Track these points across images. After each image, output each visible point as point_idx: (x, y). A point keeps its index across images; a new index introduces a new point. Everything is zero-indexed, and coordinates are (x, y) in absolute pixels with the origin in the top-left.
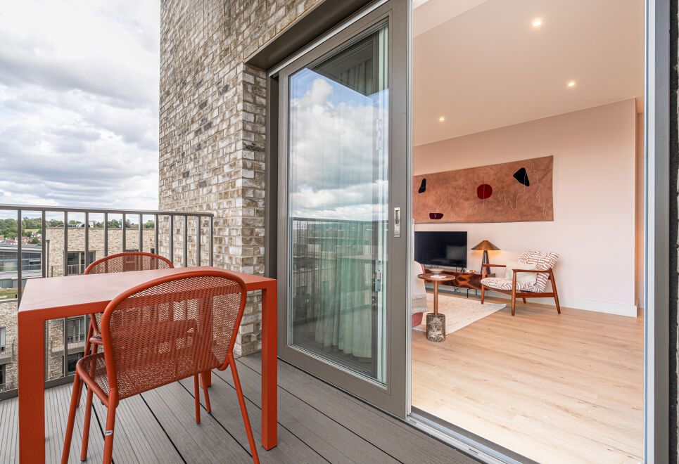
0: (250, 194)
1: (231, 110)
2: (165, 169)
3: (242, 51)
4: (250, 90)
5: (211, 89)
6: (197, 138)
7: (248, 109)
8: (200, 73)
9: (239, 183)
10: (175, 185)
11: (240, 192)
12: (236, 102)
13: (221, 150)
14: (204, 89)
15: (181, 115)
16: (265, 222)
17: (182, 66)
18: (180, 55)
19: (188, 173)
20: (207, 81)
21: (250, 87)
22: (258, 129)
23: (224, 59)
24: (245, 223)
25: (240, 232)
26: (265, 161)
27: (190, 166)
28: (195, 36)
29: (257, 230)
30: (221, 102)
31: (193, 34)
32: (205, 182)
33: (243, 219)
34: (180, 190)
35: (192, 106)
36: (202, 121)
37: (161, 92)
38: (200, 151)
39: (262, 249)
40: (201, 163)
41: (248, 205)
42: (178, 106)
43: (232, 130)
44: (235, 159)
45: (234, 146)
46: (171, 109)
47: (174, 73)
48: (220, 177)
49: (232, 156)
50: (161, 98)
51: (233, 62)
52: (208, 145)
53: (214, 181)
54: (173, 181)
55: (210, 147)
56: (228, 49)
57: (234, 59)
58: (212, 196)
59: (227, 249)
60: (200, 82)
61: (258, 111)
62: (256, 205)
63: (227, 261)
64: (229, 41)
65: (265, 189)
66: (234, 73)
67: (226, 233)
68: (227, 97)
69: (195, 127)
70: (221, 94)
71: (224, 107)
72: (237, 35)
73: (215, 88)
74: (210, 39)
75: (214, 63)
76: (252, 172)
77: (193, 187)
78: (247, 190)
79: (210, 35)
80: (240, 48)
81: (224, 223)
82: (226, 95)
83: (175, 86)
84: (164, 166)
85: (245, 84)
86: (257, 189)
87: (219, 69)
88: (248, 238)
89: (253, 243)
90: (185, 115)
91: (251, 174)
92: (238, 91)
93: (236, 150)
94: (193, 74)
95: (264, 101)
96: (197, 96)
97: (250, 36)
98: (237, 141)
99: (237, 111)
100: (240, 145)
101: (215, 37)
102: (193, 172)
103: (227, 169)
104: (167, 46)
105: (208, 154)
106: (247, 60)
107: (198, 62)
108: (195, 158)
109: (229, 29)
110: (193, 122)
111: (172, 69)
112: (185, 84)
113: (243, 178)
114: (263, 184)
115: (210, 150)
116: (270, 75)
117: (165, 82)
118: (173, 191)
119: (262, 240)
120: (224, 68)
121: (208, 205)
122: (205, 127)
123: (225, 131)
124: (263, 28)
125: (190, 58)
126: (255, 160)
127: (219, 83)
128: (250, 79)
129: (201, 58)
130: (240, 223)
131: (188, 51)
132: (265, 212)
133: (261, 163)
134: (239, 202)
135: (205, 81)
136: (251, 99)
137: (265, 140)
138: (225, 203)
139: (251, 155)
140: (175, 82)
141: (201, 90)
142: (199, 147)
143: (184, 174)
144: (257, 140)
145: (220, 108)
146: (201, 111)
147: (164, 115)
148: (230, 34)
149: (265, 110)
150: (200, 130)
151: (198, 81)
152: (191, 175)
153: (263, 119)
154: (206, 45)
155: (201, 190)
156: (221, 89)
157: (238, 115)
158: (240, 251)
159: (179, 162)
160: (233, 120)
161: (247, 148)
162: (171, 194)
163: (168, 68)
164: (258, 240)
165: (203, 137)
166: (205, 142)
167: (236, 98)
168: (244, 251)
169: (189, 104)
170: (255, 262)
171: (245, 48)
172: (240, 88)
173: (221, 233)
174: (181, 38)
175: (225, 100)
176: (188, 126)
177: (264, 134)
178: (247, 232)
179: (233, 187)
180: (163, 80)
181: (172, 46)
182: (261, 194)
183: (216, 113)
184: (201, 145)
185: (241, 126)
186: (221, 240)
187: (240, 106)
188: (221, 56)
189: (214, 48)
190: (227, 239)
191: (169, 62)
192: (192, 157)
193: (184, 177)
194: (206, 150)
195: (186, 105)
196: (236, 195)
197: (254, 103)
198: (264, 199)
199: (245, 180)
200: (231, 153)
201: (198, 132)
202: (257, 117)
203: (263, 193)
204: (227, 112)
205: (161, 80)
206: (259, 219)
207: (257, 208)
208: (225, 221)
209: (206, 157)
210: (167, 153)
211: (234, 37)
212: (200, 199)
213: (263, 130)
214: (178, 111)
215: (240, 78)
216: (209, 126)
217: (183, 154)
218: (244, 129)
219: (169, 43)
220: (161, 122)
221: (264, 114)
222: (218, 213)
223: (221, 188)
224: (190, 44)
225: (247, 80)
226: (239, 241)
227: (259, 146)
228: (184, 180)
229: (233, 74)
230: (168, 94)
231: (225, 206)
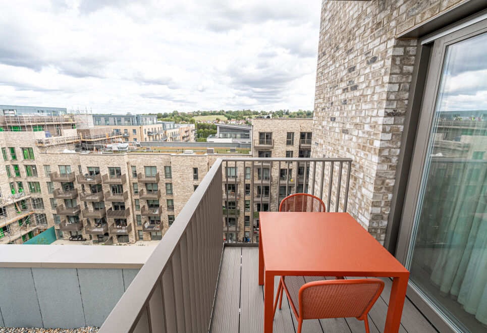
0: (386, 153)
1: (377, 80)
2: (318, 109)
3: (396, 27)
4: (398, 62)
5: (360, 57)
6: (344, 94)
7: (394, 80)
8: (352, 42)
9: (377, 144)
10: (324, 123)
11: (377, 151)
12: (383, 74)
13: (364, 111)
14: (354, 56)
15: (333, 73)
16: (395, 175)
17: (337, 34)
18: (336, 24)
19: (335, 119)
20: (357, 50)
21: (398, 59)
22: (402, 96)
23: (375, 32)
24: (378, 175)
25: (373, 181)
26: (404, 124)
27: (337, 114)
28: (350, 8)
29: (387, 181)
30: (368, 71)
31: (349, 7)
32: (347, 130)
33: (377, 172)
34: (328, 128)
35: (342, 68)
36: (350, 82)
37: (319, 51)
38: (345, 106)
39: (390, 196)
40: (345, 115)
41: (383, 161)
42: (331, 65)
43: (376, 97)
44: (376, 122)
45: (375, 111)
46: (325, 66)
47: (330, 38)
48: (360, 132)
49: (373, 119)
50: (319, 57)
51: (384, 36)
52: (352, 103)
53: (355, 133)
54: (323, 120)
55: (354, 105)
56: (380, 23)
57: (385, 33)
58: (352, 143)
59: (360, 187)
60: (351, 50)
61: (404, 79)
62: (390, 161)
63: (359, 195)
64: (383, 15)
65: (400, 148)
66: (385, 46)
67: (361, 175)
68: (374, 68)
69: (343, 85)
70: (368, 63)
71: (370, 76)
72: (392, 10)
73: (364, 58)
74: (364, 12)
75: (366, 34)
76: (391, 134)
77: (337, 130)
78: (383, 150)
79: (364, 8)
80: (393, 24)
81: (360, 168)
82: (374, 65)
83: (330, 49)
84: (318, 107)
85: (394, 58)
86: (393, 148)
87: (369, 41)
88: (379, 187)
89: (383, 190)
90: (336, 74)
91: (388, 137)
92: (386, 64)
93: (377, 116)
94: (346, 41)
95: (411, 69)
96: (347, 60)
97: (407, 12)
98: (379, 109)
99: (383, 82)
100: (382, 112)
101: (369, 10)
102: (338, 119)
103: (367, 128)
104: (326, 15)
105: (352, 110)
106: (399, 36)
107: (350, 32)
108: (341, 110)
109: (384, 4)
110: (341, 81)
111: (329, 35)
112: (338, 48)
113: (381, 140)
114: (399, 144)
115: (354, 108)
116: (423, 43)
117: (323, 44)
118: (323, 127)
119: (391, 189)
120: (374, 40)
121: (348, 149)
122: (351, 88)
123: (369, 96)
124: (424, 5)
125: (344, 27)
126: (394, 124)
127: (368, 53)
128: (400, 51)
129: (354, 28)
130: (374, 175)
131: (343, 22)
132: (397, 167)
133: (399, 126)
134: (376, 159)
135: (355, 49)
136: (397, 71)
137: (407, 105)
138: (362, 154)
139: (391, 120)
140: (330, 45)
141: (351, 56)
142: (345, 102)
143: (331, 119)
144: (398, 106)
145: (367, 75)
146: (350, 74)
147: (320, 70)
148: (384, 9)
149: (411, 77)
150: (347, 89)
151: (349, 48)
152: (336, 120)
153: (408, 86)
154: (359, 17)
155: (343, 135)
156: (369, 59)
157: (383, 86)
158: (372, 195)
159: (328, 108)
160: (378, 89)
161: (388, 115)
162: (321, 128)
163: (326, 34)
164: (388, 189)
165: (349, 95)
166: (351, 100)
167: (383, 71)
168: (375, 196)
169: (340, 66)
170: (383, 204)
171: (398, 23)
172: (389, 62)
173: (356, 174)
174: (338, 9)
175: (372, 70)
176: (338, 83)
177: (407, 99)
178: (379, 182)
179: (372, 144)
180: (321, 43)
181: (330, 15)
182: (395, 152)
183: (362, 79)
184: (347, 102)
185: (385, 96)
186: (356, 179)
187: (386, 79)
188: (372, 29)
189: (367, 21)
190: (361, 181)
191: (327, 29)
192: (339, 108)
193: (331, 120)
194: (350, 106)
195: (338, 66)
196: (372, 152)
197: (402, 73)
198: (398, 156)
199: (383, 142)
200: (372, 116)
201: (345, 90)
202: (402, 85)
203: (398, 151)
204: (373, 81)
205: (320, 42)
206: (391, 172)
207: (391, 164)
208: (361, 167)
209: (350, 112)
210: (320, 98)
211: (388, 12)
212: (342, 142)
213: (407, 95)
214: (330, 69)
215: (390, 53)
216: (355, 88)
217: (332, 103)
218: (388, 99)
219: (328, 12)
220: (318, 74)
221: (410, 81)
222: (356, 158)
223: (360, 141)
224: (345, 15)
225: (396, 54)
226: (371, 188)
227: (400, 111)
228: (331, 122)
229: (382, 47)
230: (324, 54)
231: (362, 155)
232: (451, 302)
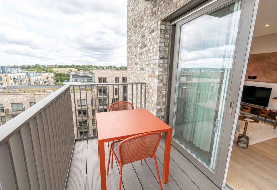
0: (161, 77)
1: (155, 41)
2: (129, 59)
3: (161, 15)
4: (163, 32)
5: (146, 30)
6: (141, 50)
7: (162, 41)
8: (143, 22)
9: (157, 73)
10: (132, 66)
11: (157, 77)
12: (157, 38)
13: (150, 57)
14: (144, 29)
15: (135, 39)
16: (166, 89)
17: (135, 18)
18: (135, 13)
19: (137, 63)
20: (145, 26)
21: (163, 31)
22: (165, 49)
23: (152, 17)
24: (158, 89)
25: (156, 93)
26: (167, 63)
27: (138, 61)
28: (141, 5)
29: (163, 92)
30: (150, 37)
31: (140, 4)
32: (143, 69)
33: (158, 88)
34: (134, 69)
35: (139, 36)
36: (143, 43)
37: (127, 28)
38: (142, 56)
39: (164, 99)
40: (142, 60)
41: (160, 82)
42: (134, 35)
43: (155, 50)
44: (156, 62)
45: (155, 57)
46: (131, 36)
47: (132, 21)
48: (149, 68)
49: (154, 61)
50: (128, 31)
51: (156, 19)
52: (145, 54)
53: (147, 69)
54: (132, 65)
55: (146, 55)
56: (154, 13)
57: (156, 18)
58: (146, 75)
59: (151, 97)
60: (142, 26)
61: (166, 41)
62: (163, 82)
63: (151, 101)
64: (155, 9)
65: (167, 75)
66: (157, 24)
67: (151, 91)
68: (153, 35)
69: (140, 45)
70: (150, 33)
71: (152, 39)
72: (159, 7)
73: (148, 30)
74: (147, 7)
75: (148, 19)
76: (162, 68)
77: (139, 69)
78: (160, 76)
79: (147, 5)
80: (159, 13)
81: (150, 87)
82: (153, 34)
83: (132, 26)
84: (128, 58)
85: (161, 30)
86: (164, 75)
87: (150, 22)
88: (159, 95)
89: (161, 97)
90: (136, 39)
91: (161, 69)
92: (158, 33)
93: (156, 59)
94: (140, 22)
95: (168, 36)
96: (141, 32)
97: (164, 8)
98: (156, 55)
99: (157, 42)
100: (158, 57)
101: (149, 6)
102: (139, 63)
103: (152, 66)
104: (130, 8)
105: (145, 58)
106: (162, 19)
107: (141, 17)
108: (140, 58)
109: (155, 3)
110: (139, 43)
111: (131, 19)
112: (136, 26)
113: (158, 71)
114: (166, 73)
115: (146, 56)
116: (172, 24)
117: (129, 24)
118: (132, 69)
119: (165, 95)
120: (152, 21)
121: (144, 78)
122: (144, 46)
123: (152, 50)
124: (171, 4)
125: (138, 15)
126: (163, 63)
127: (150, 28)
128: (163, 27)
129: (143, 15)
130: (156, 89)
131: (138, 12)
132: (166, 84)
133: (166, 64)
134: (156, 81)
135: (144, 26)
136: (163, 36)
137: (168, 54)
138: (151, 79)
139: (162, 61)
140: (133, 24)
141: (143, 30)
142: (141, 54)
143: (136, 63)
144: (165, 54)
145: (150, 39)
146: (143, 39)
147: (129, 38)
148: (155, 6)
149: (168, 40)
150: (142, 47)
151: (141, 26)
152: (138, 64)
153: (168, 44)
154: (145, 10)
155: (142, 71)
156: (151, 31)
157: (157, 44)
158: (156, 100)
159: (134, 58)
160: (155, 46)
161: (161, 58)
162: (131, 69)
163: (130, 18)
164: (163, 96)
165: (143, 50)
166: (144, 53)
167: (157, 36)
168: (157, 100)
169: (138, 35)
170: (161, 104)
171: (161, 13)
172: (159, 32)
173: (149, 90)
174: (136, 5)
175: (152, 36)
176: (137, 44)
177: (168, 51)
178: (159, 93)
179: (154, 74)
180: (128, 23)
181: (132, 8)
182: (165, 77)
183: (148, 41)
184: (142, 54)
185: (158, 49)
186: (149, 93)
187: (158, 40)
188: (151, 16)
189: (148, 12)
190: (151, 93)
191: (130, 16)
192: (139, 57)
193: (136, 64)
194: (144, 56)
195: (137, 35)
196: (155, 78)
197: (164, 38)
198: (166, 79)
199: (159, 72)
200: (154, 60)
201: (141, 47)
202: (165, 44)
203: (166, 76)
204: (153, 42)
205: (127, 23)
206: (164, 87)
207: (163, 83)
208: (151, 86)
209: (144, 58)
210: (129, 53)
211: (157, 7)
212: (141, 75)
213: (167, 49)
214: (134, 37)
215: (159, 28)
216: (145, 46)
217: (135, 55)
218: (160, 50)
219: (130, 7)
220: (127, 40)
221: (168, 42)
222: (148, 82)
223: (149, 73)
224: (139, 9)
225: (162, 28)
226: (156, 96)
227: (165, 57)
228: (136, 65)
229: (156, 24)
230: (130, 29)
231: (151, 80)
232: (191, 144)
